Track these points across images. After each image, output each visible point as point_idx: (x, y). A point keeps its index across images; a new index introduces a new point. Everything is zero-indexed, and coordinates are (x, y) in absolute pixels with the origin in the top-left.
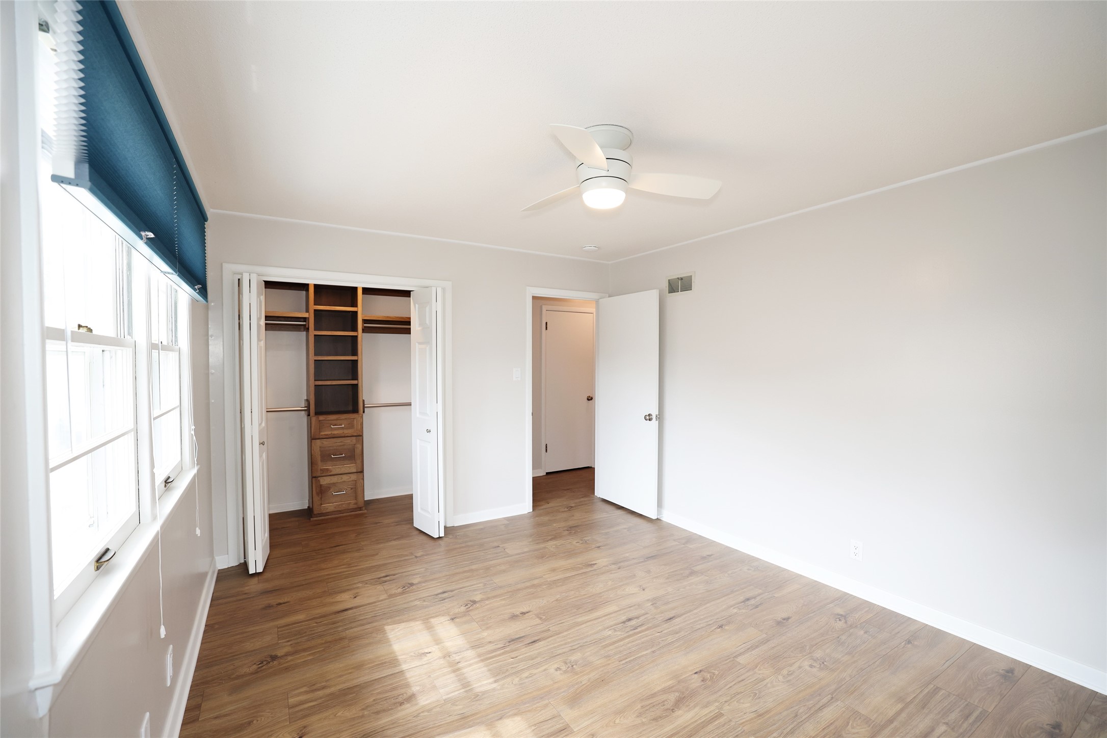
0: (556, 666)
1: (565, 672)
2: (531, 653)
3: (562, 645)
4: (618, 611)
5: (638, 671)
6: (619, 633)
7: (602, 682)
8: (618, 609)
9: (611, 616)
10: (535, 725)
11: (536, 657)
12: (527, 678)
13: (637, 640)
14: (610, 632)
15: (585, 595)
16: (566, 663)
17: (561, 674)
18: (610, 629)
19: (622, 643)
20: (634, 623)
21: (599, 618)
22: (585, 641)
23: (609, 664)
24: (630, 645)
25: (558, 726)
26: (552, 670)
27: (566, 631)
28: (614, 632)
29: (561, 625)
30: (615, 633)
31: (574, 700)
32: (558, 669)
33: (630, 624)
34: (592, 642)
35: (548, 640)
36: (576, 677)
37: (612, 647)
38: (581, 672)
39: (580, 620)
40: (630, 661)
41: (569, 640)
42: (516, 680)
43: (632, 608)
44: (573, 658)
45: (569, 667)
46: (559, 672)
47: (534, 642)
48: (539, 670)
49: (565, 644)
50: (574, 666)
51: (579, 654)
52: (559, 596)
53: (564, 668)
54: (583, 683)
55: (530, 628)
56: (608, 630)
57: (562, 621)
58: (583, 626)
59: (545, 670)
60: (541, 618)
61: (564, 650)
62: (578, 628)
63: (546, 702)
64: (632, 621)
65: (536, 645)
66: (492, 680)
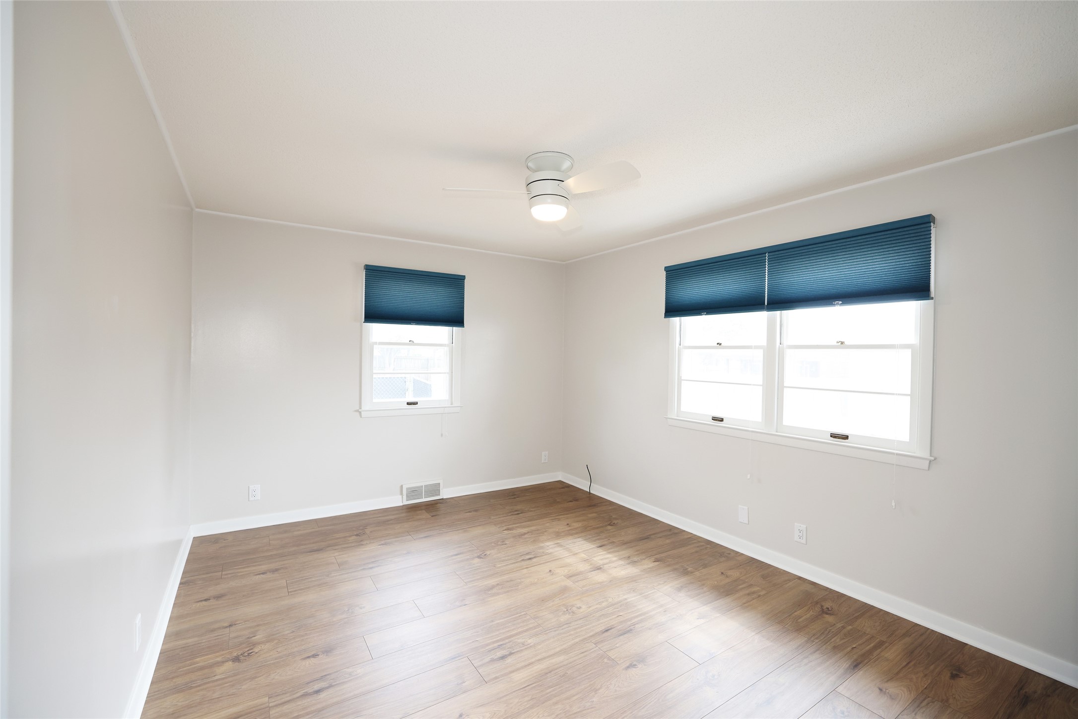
0: (581, 610)
1: (573, 606)
2: (606, 620)
3: (579, 628)
4: (513, 672)
5: (513, 606)
6: (519, 641)
7: (543, 600)
8: (512, 674)
9: (523, 664)
10: (588, 578)
11: (600, 616)
12: (603, 602)
13: (504, 633)
14: (529, 641)
15: (556, 703)
16: (573, 612)
17: (576, 605)
18: (529, 646)
19: (520, 630)
20: (498, 654)
21: (539, 660)
22: (557, 632)
23: (536, 612)
24: (513, 628)
25: (574, 578)
26: (584, 607)
27: (577, 643)
28: (524, 642)
29: (583, 651)
30: (524, 640)
31: (564, 590)
32: (580, 608)
33: (505, 651)
34: (549, 631)
35: (594, 632)
36: (564, 603)
37: (531, 626)
38: (560, 606)
39: (562, 658)
40: (517, 613)
41: (572, 632)
42: (610, 600)
43: (494, 676)
44: (567, 616)
45: (570, 609)
46: (578, 606)
47: (607, 631)
48: (595, 607)
49: (575, 629)
50: (566, 610)
51: (562, 620)
52: (594, 699)
53: (574, 609)
54: (558, 599)
55: (617, 645)
56: (531, 645)
57: (583, 655)
58: (558, 649)
59: (590, 607)
60: (609, 658)
61: (576, 623)
62: (564, 646)
63: (584, 589)
64: (501, 655)
65: (603, 628)
66: (629, 600)
